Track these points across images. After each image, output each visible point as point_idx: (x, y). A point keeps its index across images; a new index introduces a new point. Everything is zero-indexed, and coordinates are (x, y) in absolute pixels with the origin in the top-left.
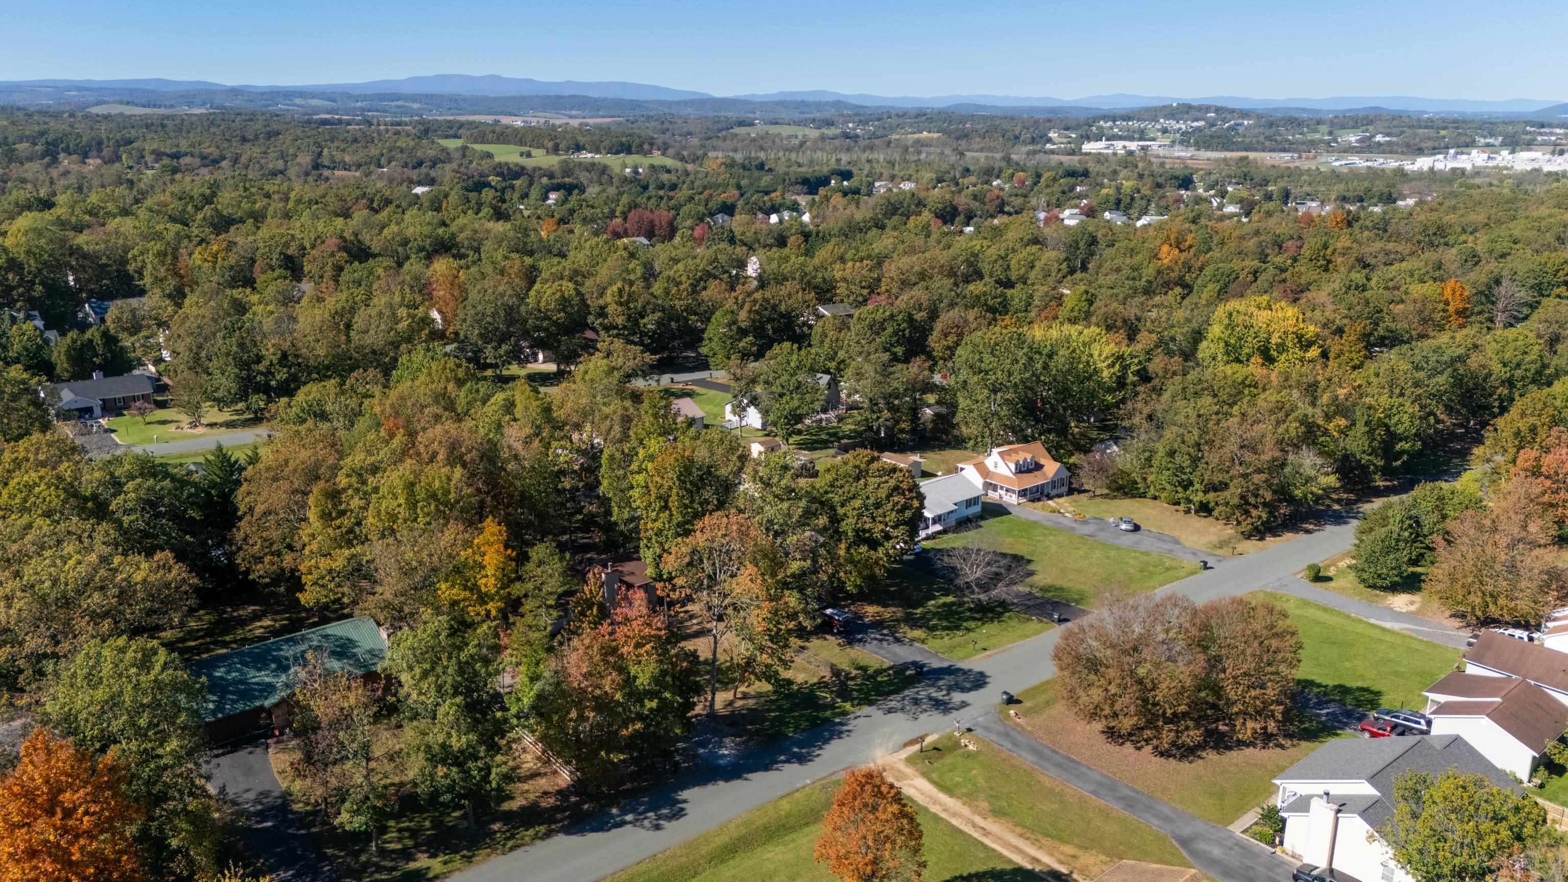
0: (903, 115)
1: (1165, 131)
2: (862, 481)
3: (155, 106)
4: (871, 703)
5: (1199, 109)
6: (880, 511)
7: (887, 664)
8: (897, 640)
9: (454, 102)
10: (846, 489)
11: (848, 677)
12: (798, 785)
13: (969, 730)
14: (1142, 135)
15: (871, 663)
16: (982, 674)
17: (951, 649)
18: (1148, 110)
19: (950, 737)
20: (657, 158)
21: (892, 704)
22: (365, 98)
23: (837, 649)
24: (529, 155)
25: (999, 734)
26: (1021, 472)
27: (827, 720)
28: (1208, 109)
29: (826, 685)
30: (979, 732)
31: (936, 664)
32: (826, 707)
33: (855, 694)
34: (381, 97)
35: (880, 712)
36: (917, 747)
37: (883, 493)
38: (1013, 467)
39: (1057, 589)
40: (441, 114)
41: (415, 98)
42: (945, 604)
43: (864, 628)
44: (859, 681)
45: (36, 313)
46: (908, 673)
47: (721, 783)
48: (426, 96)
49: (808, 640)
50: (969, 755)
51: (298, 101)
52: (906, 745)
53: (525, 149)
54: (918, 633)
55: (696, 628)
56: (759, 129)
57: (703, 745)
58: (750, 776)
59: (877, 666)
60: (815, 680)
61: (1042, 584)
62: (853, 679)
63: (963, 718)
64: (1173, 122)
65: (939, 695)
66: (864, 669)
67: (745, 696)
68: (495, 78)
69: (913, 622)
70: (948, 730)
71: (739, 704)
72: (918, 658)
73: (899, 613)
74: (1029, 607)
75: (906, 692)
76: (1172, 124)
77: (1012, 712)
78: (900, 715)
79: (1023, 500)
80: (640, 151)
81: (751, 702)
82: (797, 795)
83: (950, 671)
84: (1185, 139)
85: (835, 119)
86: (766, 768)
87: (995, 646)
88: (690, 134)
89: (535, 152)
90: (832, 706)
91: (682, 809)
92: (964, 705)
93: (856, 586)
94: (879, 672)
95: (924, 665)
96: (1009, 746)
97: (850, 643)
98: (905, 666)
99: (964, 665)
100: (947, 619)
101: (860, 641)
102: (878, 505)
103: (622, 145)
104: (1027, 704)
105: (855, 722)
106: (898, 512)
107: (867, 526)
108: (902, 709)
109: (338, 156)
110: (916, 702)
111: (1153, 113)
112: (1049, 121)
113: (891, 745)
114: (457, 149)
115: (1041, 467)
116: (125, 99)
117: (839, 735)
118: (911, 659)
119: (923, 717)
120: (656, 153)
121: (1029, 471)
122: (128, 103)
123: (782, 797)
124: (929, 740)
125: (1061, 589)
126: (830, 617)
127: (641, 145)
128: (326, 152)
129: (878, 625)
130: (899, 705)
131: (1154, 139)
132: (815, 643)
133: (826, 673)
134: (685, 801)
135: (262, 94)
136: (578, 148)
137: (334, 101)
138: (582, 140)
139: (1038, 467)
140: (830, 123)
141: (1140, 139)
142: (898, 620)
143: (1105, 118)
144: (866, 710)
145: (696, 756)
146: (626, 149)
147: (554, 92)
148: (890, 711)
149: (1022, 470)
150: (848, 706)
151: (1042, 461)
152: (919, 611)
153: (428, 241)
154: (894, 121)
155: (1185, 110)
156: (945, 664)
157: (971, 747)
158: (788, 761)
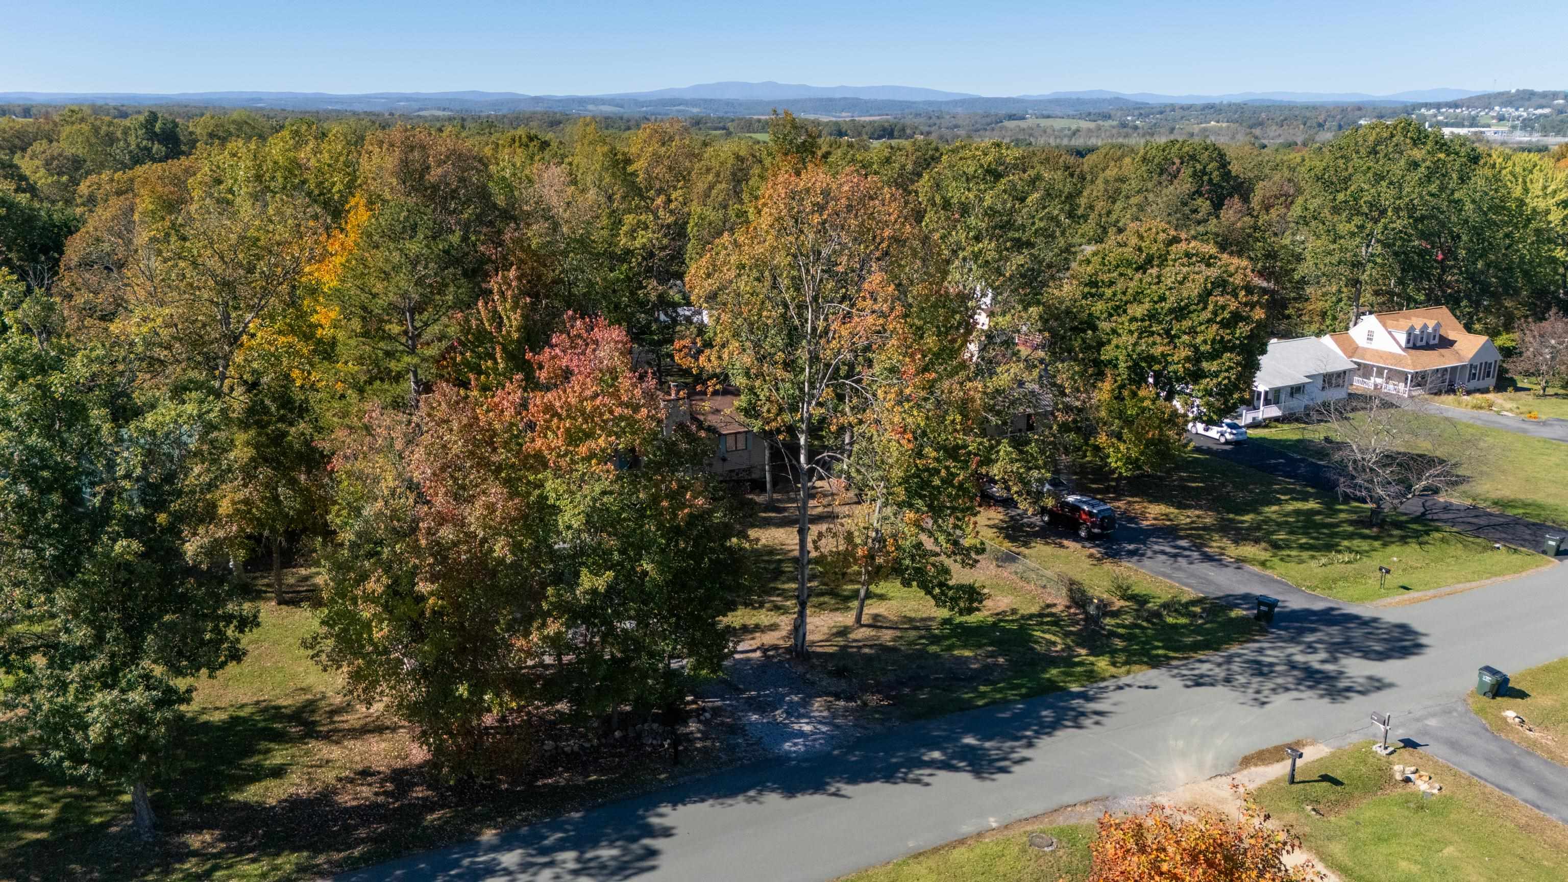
0: (1189, 108)
1: (1501, 118)
2: (1154, 271)
4: (1155, 663)
5: (1544, 95)
6: (1186, 324)
7: (1190, 594)
8: (1208, 558)
10: (1119, 287)
11: (1104, 609)
12: (967, 829)
13: (1409, 744)
14: (1473, 122)
15: (1158, 592)
16: (1405, 629)
17: (1330, 583)
18: (1479, 98)
19: (1363, 755)
21: (1204, 668)
23: (1086, 563)
25: (1489, 760)
26: (1415, 347)
27: (1052, 687)
28: (1555, 95)
29: (1056, 621)
30: (1435, 750)
31: (1295, 603)
32: (1053, 661)
33: (1119, 643)
35: (1178, 683)
36: (1278, 770)
37: (1192, 290)
38: (1402, 338)
39: (1525, 505)
42: (1297, 512)
43: (1143, 536)
44: (1128, 620)
46: (1234, 613)
47: (773, 800)
48: (705, 101)
49: (1026, 544)
50: (1421, 805)
51: (591, 107)
52: (1247, 761)
54: (1248, 550)
56: (1030, 122)
57: (762, 707)
58: (847, 789)
59: (1166, 597)
60: (1034, 609)
61: (1495, 495)
62: (1115, 614)
63: (1386, 714)
64: (1511, 110)
65: (1315, 660)
66: (1140, 600)
67: (877, 622)
69: (1241, 536)
70: (1355, 739)
71: (861, 633)
72: (1258, 590)
73: (1209, 519)
74: (1480, 528)
75: (1235, 649)
76: (1509, 111)
77: (1510, 714)
78: (1221, 690)
79: (1418, 392)
81: (887, 636)
82: (959, 854)
83: (1328, 617)
84: (1527, 125)
85: (1113, 113)
86: (889, 775)
87: (1426, 585)
88: (956, 126)
90: (1066, 661)
91: (652, 853)
92: (1377, 685)
93: (1129, 460)
94: (1170, 606)
95: (1273, 604)
96: (1530, 793)
97: (1113, 554)
98: (1231, 602)
99: (1365, 610)
100: (1306, 534)
101: (1132, 553)
102: (1180, 312)
104: (1541, 700)
105: (1117, 696)
106: (1224, 324)
107: (1157, 351)
108: (1228, 680)
110: (1260, 669)
111: (1487, 101)
112: (1360, 109)
113: (1209, 758)
115: (1451, 343)
116: (443, 106)
117: (1077, 719)
118: (1241, 590)
119: (1281, 701)
121: (1428, 347)
122: (444, 110)
123: (917, 856)
124: (1311, 754)
125: (1540, 507)
126: (1075, 508)
129: (1169, 532)
130: (1220, 673)
131: (1489, 126)
132: (1040, 550)
133: (1060, 601)
134: (667, 832)
135: (560, 101)
139: (1446, 343)
140: (1106, 117)
141: (1471, 126)
142: (1205, 528)
143: (1428, 106)
144: (1145, 675)
145: (735, 730)
147: (826, 95)
148: (1198, 682)
149: (1416, 343)
150: (1102, 664)
151: (1452, 336)
152: (1247, 518)
154: (1179, 113)
155: (1525, 97)
156: (1319, 606)
157: (1422, 786)
158: (946, 766)
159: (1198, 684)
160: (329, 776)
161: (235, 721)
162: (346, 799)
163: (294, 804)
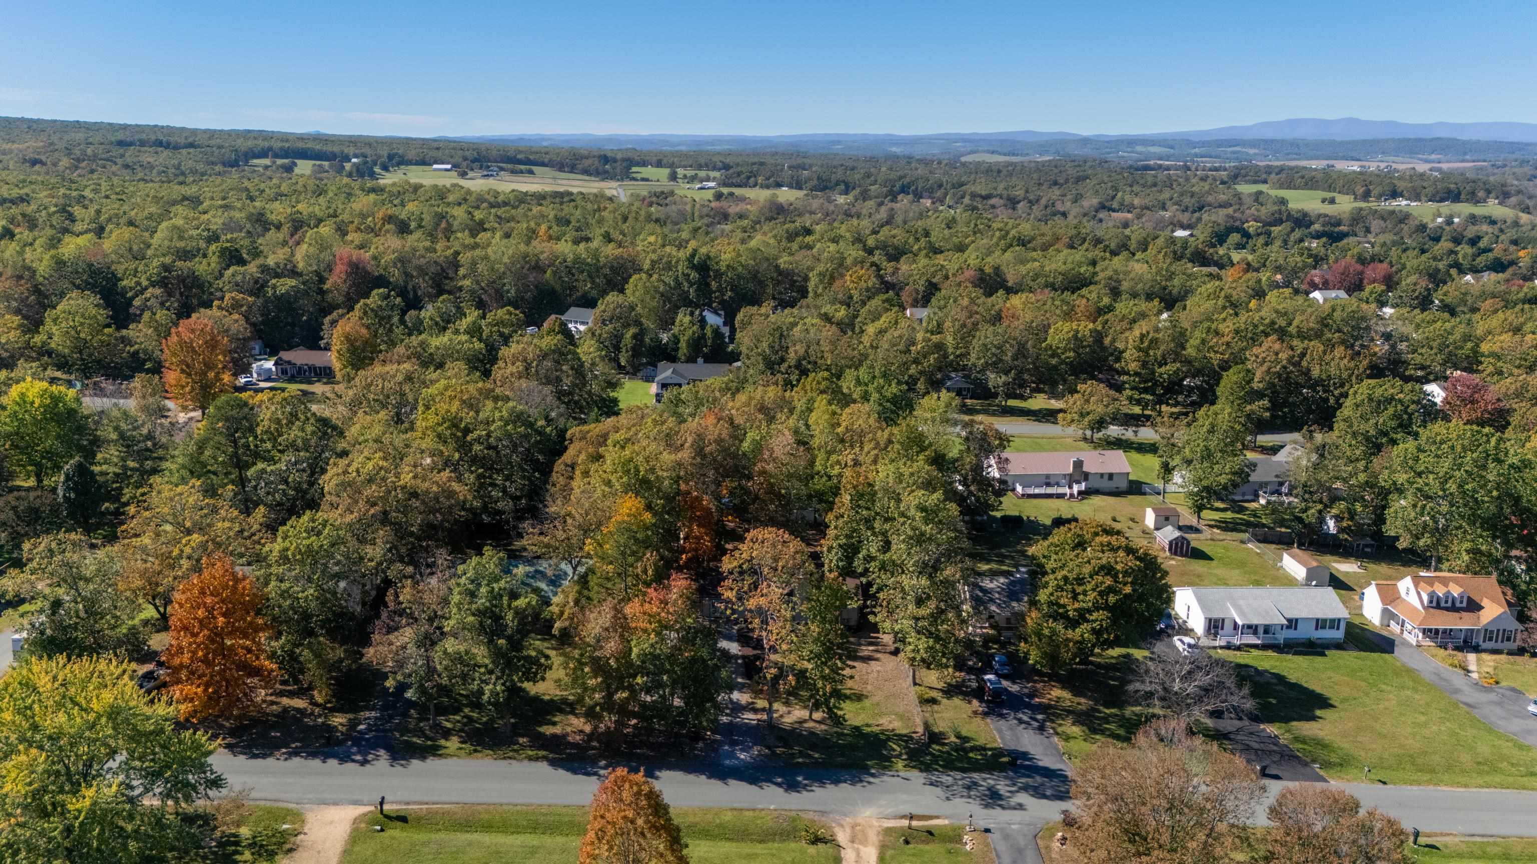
3: (1014, 155)
4: (925, 770)
7: (997, 743)
8: (1041, 728)
9: (1296, 147)
12: (760, 807)
13: (987, 831)
15: (982, 738)
20: (1493, 208)
21: (945, 779)
22: (1203, 144)
23: (967, 715)
24: (1332, 201)
26: (1438, 607)
27: (864, 767)
29: (909, 740)
30: (996, 836)
32: (882, 757)
33: (924, 758)
34: (1220, 143)
36: (905, 823)
38: (1425, 598)
40: (1278, 159)
41: (1253, 144)
44: (946, 748)
45: (722, 313)
46: (1003, 760)
48: (1266, 141)
50: (956, 852)
51: (1139, 148)
52: (902, 816)
53: (1328, 195)
55: (866, 653)
59: (981, 742)
60: (904, 732)
61: (1307, 733)
62: (943, 744)
63: (995, 817)
66: (966, 740)
68: (1351, 121)
69: (1085, 719)
71: (809, 724)
72: (1036, 751)
74: (1247, 749)
75: (974, 774)
78: (938, 791)
79: (1428, 642)
80: (1473, 198)
82: (748, 813)
83: (1051, 774)
89: (1339, 198)
90: (888, 759)
92: (1020, 807)
94: (977, 748)
97: (988, 714)
98: (1009, 753)
101: (1001, 715)
103: (1449, 191)
105: (887, 779)
108: (948, 787)
109: (1128, 198)
110: (971, 786)
113: (889, 811)
114: (1250, 195)
115: (1479, 609)
116: (991, 148)
117: (856, 782)
118: (1027, 748)
119: (959, 801)
120: (1492, 202)
121: (1453, 609)
122: (993, 152)
123: (733, 809)
125: (1326, 746)
127: (1473, 193)
128: (1120, 194)
129: (1043, 708)
130: (950, 782)
135: (1108, 142)
136: (1394, 194)
137: (1172, 147)
138: (1401, 185)
139: (1473, 606)
142: (1071, 712)
144: (914, 773)
145: (716, 750)
146: (1454, 196)
148: (934, 783)
149: (1442, 604)
150: (902, 764)
151: (1485, 603)
152: (1110, 710)
153: (1060, 278)
156: (1055, 767)
157: (967, 846)
158: (779, 784)
159: (931, 784)
160: (569, 729)
161: (552, 700)
162: (570, 739)
163: (554, 736)
